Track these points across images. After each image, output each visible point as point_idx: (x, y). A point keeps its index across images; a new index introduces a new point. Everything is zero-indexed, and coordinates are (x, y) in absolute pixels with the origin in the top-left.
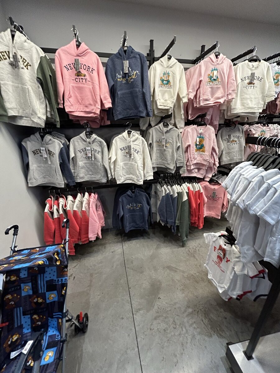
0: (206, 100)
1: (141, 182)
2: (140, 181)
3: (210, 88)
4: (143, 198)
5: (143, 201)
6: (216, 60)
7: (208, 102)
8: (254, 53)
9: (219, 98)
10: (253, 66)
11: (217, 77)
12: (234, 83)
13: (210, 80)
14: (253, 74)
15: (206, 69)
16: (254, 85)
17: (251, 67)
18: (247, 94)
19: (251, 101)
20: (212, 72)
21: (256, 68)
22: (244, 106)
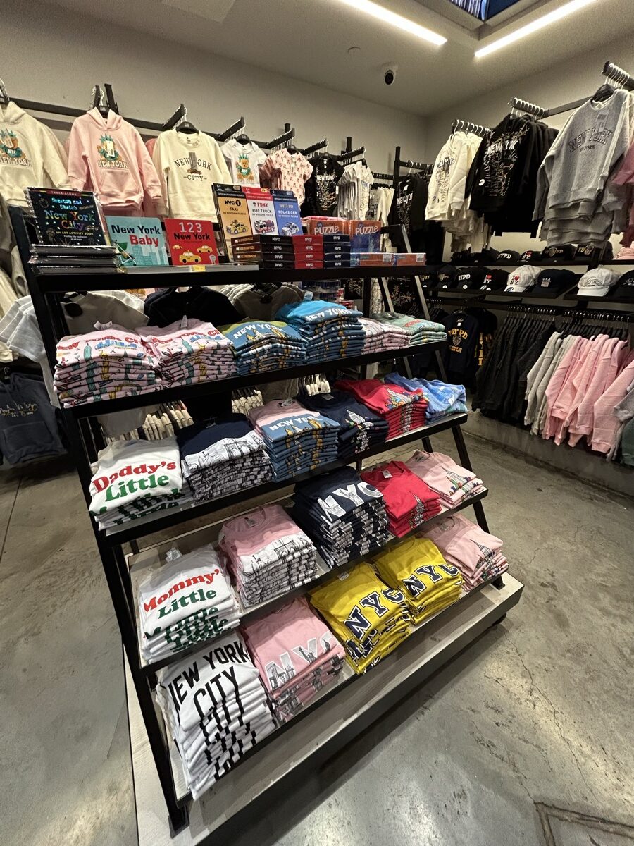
0: (110, 195)
1: (7, 356)
2: (6, 353)
3: (109, 172)
4: (35, 392)
5: (35, 396)
6: (105, 120)
7: (114, 200)
8: (184, 118)
9: (130, 194)
10: (189, 141)
11: (116, 154)
12: (150, 167)
13: (103, 158)
14: (192, 155)
15: (90, 135)
16: (201, 175)
17: (186, 141)
18: (192, 190)
19: (204, 202)
20: (102, 142)
21: (194, 144)
22: (194, 211)
